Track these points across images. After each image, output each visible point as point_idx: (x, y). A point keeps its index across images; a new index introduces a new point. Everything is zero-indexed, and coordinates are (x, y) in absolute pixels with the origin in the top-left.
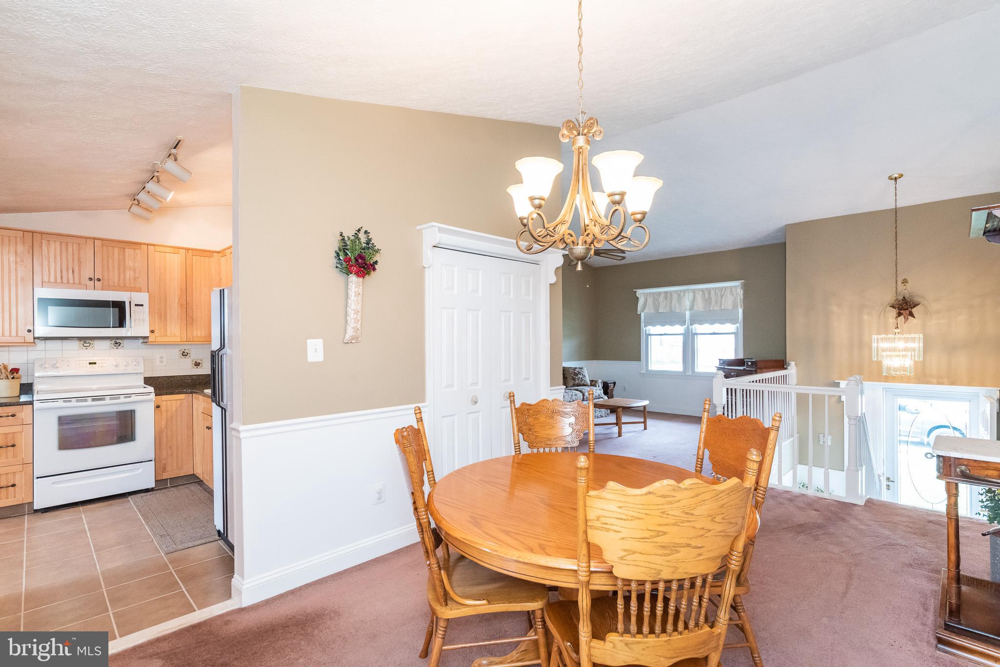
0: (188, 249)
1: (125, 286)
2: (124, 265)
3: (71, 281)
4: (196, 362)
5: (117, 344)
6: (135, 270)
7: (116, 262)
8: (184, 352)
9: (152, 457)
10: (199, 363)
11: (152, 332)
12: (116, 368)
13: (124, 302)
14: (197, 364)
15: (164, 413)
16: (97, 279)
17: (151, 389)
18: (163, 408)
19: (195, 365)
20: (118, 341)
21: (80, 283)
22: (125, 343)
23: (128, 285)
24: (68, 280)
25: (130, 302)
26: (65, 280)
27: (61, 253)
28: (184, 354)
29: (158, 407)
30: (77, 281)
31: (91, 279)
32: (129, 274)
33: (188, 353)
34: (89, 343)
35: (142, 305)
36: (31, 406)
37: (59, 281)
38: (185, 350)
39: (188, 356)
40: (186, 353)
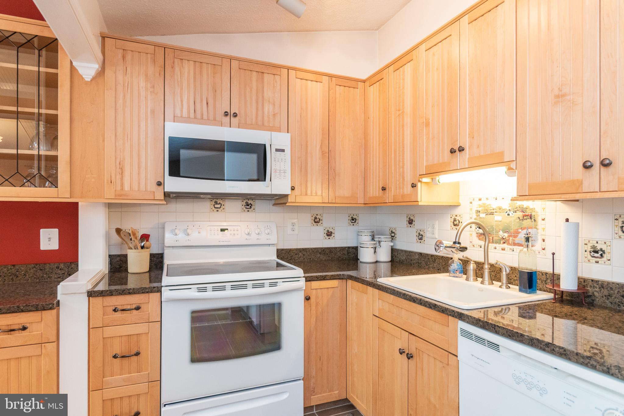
0: (331, 76)
1: (263, 125)
2: (263, 97)
3: (205, 117)
4: (328, 231)
5: (248, 205)
6: (274, 104)
7: (254, 91)
8: (316, 218)
9: (300, 372)
10: (331, 233)
11: (293, 189)
12: (247, 237)
13: (264, 146)
14: (329, 234)
15: (314, 308)
16: (234, 113)
17: (299, 272)
18: (313, 300)
19: (328, 235)
20: (249, 202)
21: (215, 119)
22: (258, 204)
23: (266, 124)
24: (202, 115)
25: (271, 145)
26: (199, 116)
27: (195, 77)
28: (317, 221)
29: (307, 299)
30: (211, 117)
31: (226, 114)
32: (268, 108)
33: (320, 219)
34: (220, 203)
35: (283, 151)
36: (159, 294)
37: (192, 115)
38: (317, 215)
39: (320, 223)
40: (318, 219)
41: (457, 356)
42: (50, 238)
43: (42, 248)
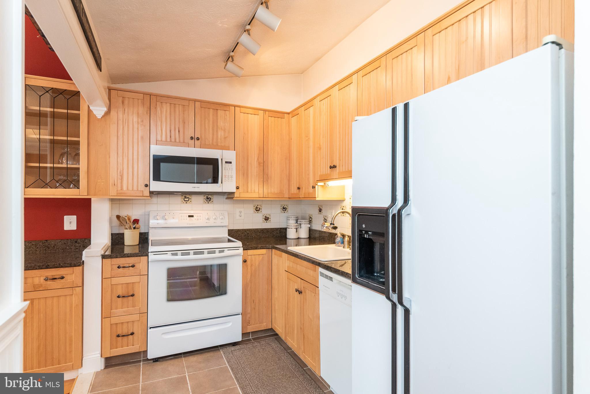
0: (265, 111)
1: (217, 145)
2: (217, 126)
3: (177, 140)
4: (266, 217)
5: (208, 199)
6: (225, 131)
7: (211, 122)
8: (257, 208)
10: (268, 218)
11: (238, 188)
12: (208, 221)
13: (217, 160)
14: (267, 219)
15: (249, 268)
16: (197, 138)
17: (239, 244)
18: (249, 262)
19: (265, 220)
20: (209, 196)
21: (184, 142)
22: (215, 198)
23: (219, 144)
24: (175, 139)
25: (222, 159)
26: (173, 140)
27: (170, 114)
28: (257, 210)
29: (245, 261)
30: (182, 140)
31: (192, 138)
32: (221, 134)
33: (260, 209)
34: (188, 198)
35: (231, 163)
36: (147, 257)
37: (168, 140)
38: (258, 205)
39: (260, 211)
40: (259, 209)
41: (318, 287)
42: (71, 222)
43: (65, 229)
